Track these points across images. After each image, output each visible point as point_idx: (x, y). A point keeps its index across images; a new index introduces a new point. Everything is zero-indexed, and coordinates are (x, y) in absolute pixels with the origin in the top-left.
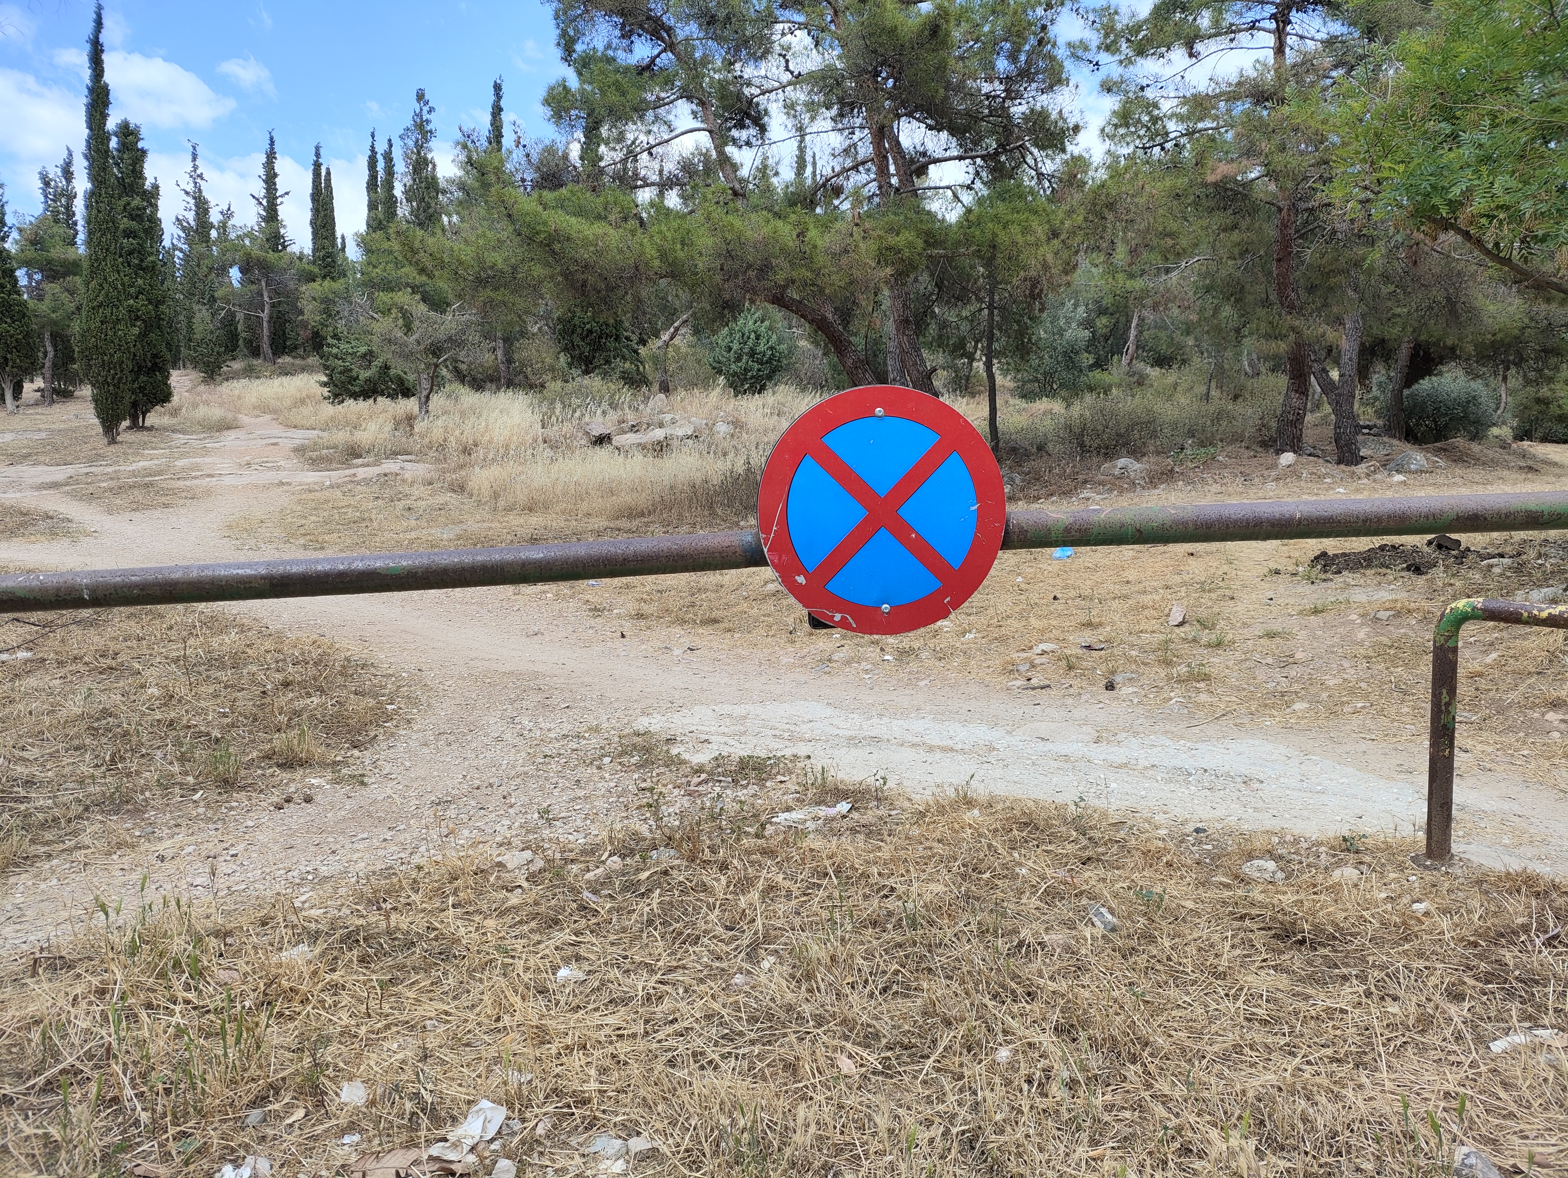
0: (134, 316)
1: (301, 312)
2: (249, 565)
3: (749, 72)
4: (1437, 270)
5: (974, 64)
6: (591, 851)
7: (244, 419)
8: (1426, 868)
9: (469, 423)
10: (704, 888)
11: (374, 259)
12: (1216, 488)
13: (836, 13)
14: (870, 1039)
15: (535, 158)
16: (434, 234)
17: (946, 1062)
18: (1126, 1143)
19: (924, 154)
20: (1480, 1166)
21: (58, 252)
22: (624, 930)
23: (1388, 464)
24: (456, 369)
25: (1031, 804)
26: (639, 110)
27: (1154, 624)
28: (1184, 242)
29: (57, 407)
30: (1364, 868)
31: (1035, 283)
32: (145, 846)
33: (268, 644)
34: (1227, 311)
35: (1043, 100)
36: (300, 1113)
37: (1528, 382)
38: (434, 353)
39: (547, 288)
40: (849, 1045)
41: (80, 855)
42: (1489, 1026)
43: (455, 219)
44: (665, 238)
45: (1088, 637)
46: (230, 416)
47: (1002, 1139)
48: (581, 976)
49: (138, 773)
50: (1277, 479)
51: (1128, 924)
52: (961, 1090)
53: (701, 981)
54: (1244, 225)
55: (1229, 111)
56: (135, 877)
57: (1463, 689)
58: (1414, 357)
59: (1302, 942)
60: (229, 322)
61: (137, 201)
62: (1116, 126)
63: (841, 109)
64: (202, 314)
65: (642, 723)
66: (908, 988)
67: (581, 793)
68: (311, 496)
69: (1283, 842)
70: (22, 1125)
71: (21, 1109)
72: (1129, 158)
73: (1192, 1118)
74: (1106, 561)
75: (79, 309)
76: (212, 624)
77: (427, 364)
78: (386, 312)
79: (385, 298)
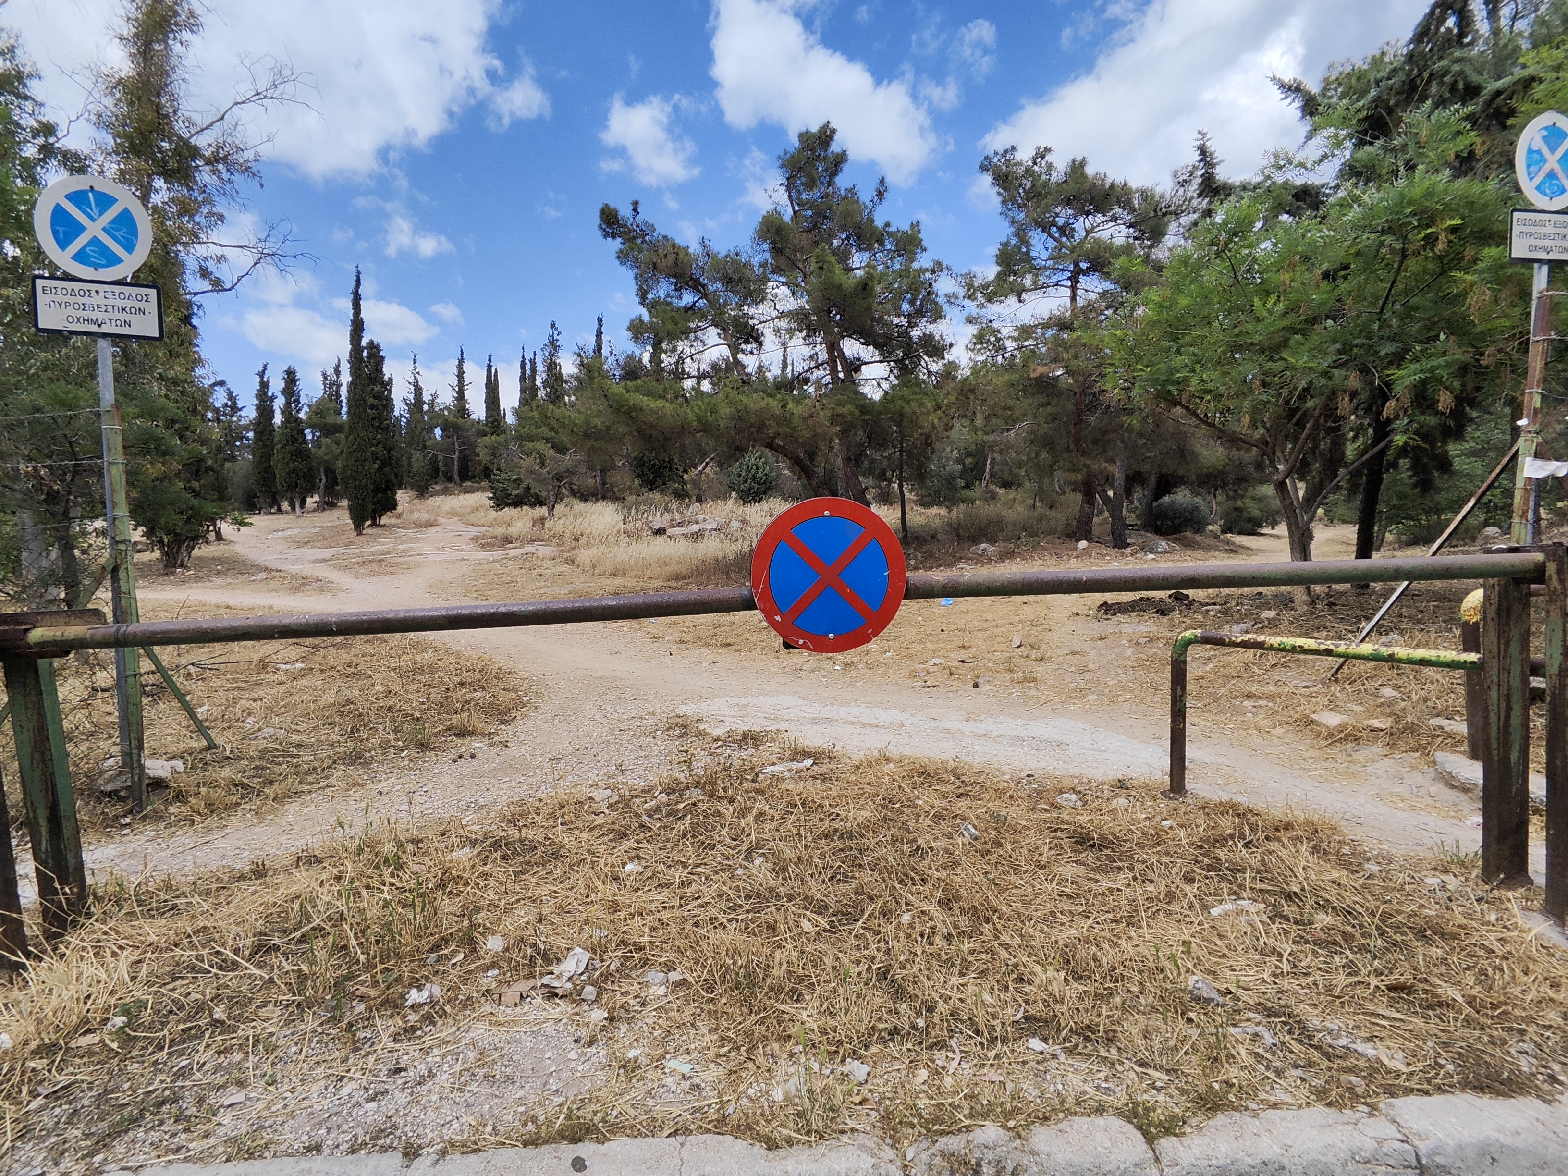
0: (375, 457)
1: (478, 455)
2: (436, 610)
3: (752, 311)
4: (1171, 430)
5: (889, 306)
6: (649, 790)
7: (441, 520)
8: (1170, 798)
9: (578, 522)
10: (719, 814)
11: (523, 423)
12: (1040, 562)
13: (805, 276)
14: (822, 909)
15: (621, 362)
16: (559, 407)
17: (870, 923)
18: (983, 974)
19: (859, 359)
20: (1205, 988)
21: (331, 419)
22: (668, 840)
23: (1146, 548)
24: (572, 490)
25: (926, 760)
26: (685, 333)
27: (1002, 647)
28: (1017, 413)
29: (326, 513)
30: (1131, 799)
31: (927, 436)
32: (370, 785)
33: (452, 659)
34: (1044, 455)
35: (931, 328)
36: (461, 956)
37: (1229, 498)
38: (558, 480)
39: (628, 440)
40: (808, 913)
41: (329, 791)
42: (1210, 899)
43: (573, 398)
44: (700, 409)
45: (963, 655)
46: (433, 519)
47: (904, 972)
48: (641, 869)
49: (367, 739)
50: (1077, 557)
51: (985, 835)
52: (879, 942)
53: (716, 873)
54: (1053, 403)
55: (1043, 335)
56: (363, 805)
57: (1191, 686)
58: (1159, 483)
59: (1093, 846)
60: (434, 461)
61: (377, 388)
62: (975, 344)
63: (808, 333)
64: (417, 455)
65: (682, 710)
66: (847, 877)
67: (643, 754)
68: (481, 567)
69: (1081, 783)
70: (284, 963)
71: (284, 954)
72: (985, 362)
73: (1024, 959)
74: (973, 607)
75: (342, 453)
76: (417, 646)
77: (554, 486)
78: (529, 454)
79: (529, 446)
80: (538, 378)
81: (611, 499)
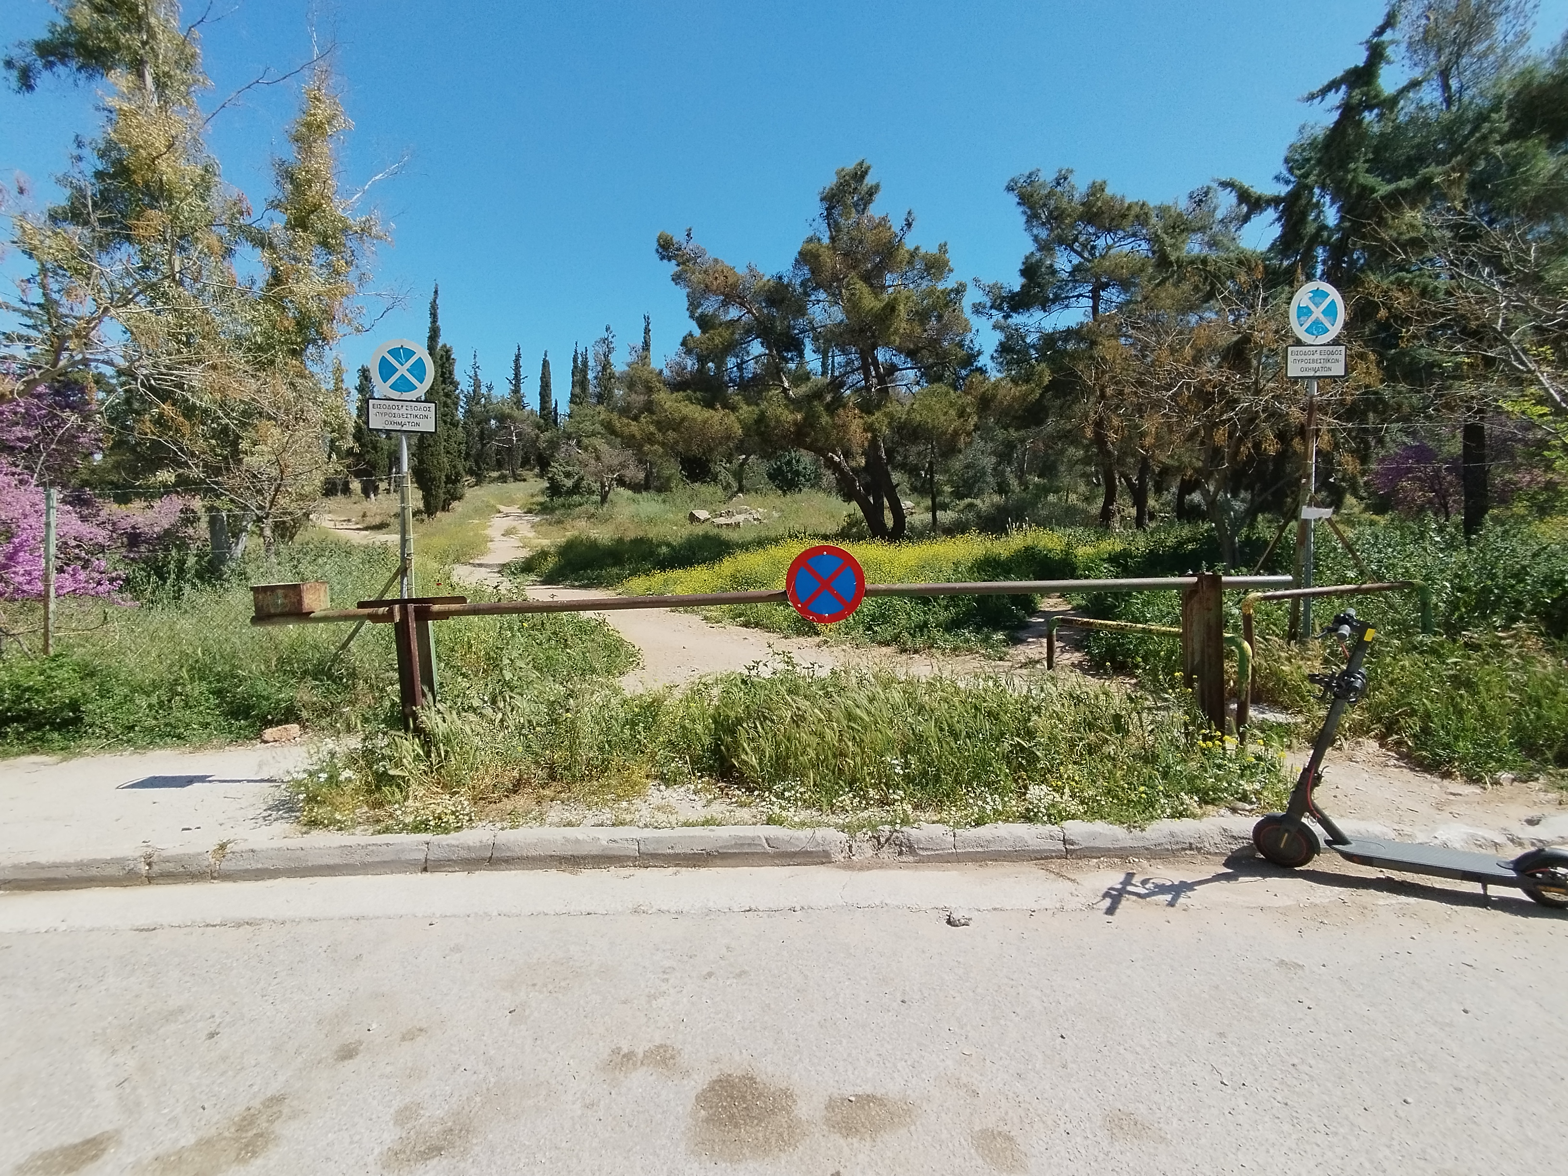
3: (793, 323)
19: (892, 366)
24: (623, 481)
38: (611, 472)
61: (449, 388)
62: (1000, 353)
63: (844, 346)
77: (607, 477)
78: (586, 449)
79: (586, 441)
80: (589, 372)
81: (659, 490)
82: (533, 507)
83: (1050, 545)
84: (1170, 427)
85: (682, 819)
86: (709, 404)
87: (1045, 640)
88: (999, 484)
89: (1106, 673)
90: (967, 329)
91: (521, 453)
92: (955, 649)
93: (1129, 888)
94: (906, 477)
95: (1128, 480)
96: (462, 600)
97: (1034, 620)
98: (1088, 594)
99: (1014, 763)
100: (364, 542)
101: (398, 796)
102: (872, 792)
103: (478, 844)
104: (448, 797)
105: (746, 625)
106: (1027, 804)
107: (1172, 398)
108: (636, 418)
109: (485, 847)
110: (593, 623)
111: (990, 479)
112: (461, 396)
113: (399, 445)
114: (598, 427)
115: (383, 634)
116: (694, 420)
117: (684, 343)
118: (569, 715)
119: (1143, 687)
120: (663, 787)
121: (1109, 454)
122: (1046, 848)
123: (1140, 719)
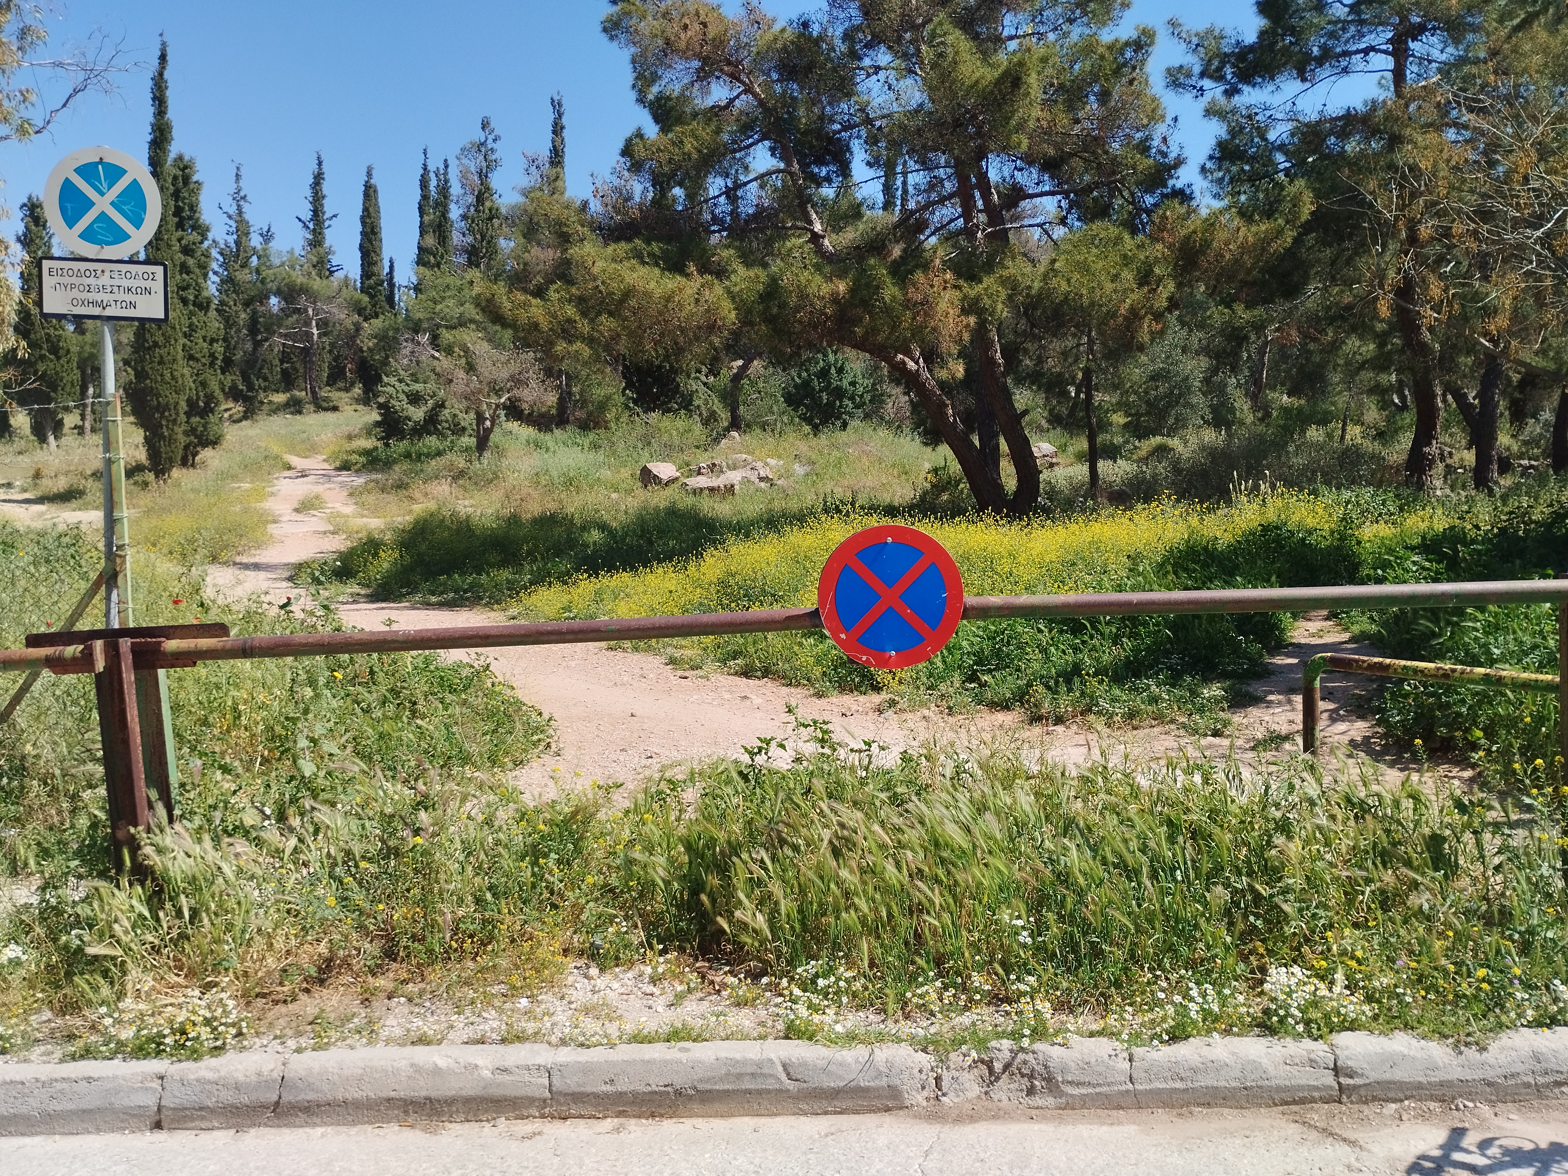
3: (831, 110)
19: (1016, 189)
24: (517, 409)
38: (496, 393)
77: (488, 403)
78: (449, 351)
79: (447, 336)
80: (453, 207)
81: (585, 426)
82: (354, 458)
83: (1310, 522)
84: (1539, 297)
85: (629, 1028)
86: (676, 266)
87: (1298, 699)
88: (1214, 409)
89: (1415, 759)
90: (1155, 115)
91: (327, 357)
92: (1131, 715)
93: (1457, 1156)
94: (1040, 399)
95: (1460, 398)
96: (221, 629)
97: (1281, 660)
98: (1382, 612)
99: (1240, 926)
100: (38, 525)
101: (106, 991)
102: (977, 979)
103: (254, 1078)
104: (197, 993)
105: (746, 673)
106: (1265, 1002)
107: (1546, 240)
108: (539, 293)
109: (264, 1084)
110: (465, 672)
111: (1197, 399)
112: (214, 253)
113: (98, 345)
114: (471, 311)
115: (75, 694)
116: (648, 295)
117: (627, 151)
118: (419, 840)
119: (1484, 786)
120: (594, 971)
121: (1423, 349)
122: (1303, 1082)
123: (1479, 844)
